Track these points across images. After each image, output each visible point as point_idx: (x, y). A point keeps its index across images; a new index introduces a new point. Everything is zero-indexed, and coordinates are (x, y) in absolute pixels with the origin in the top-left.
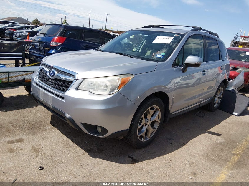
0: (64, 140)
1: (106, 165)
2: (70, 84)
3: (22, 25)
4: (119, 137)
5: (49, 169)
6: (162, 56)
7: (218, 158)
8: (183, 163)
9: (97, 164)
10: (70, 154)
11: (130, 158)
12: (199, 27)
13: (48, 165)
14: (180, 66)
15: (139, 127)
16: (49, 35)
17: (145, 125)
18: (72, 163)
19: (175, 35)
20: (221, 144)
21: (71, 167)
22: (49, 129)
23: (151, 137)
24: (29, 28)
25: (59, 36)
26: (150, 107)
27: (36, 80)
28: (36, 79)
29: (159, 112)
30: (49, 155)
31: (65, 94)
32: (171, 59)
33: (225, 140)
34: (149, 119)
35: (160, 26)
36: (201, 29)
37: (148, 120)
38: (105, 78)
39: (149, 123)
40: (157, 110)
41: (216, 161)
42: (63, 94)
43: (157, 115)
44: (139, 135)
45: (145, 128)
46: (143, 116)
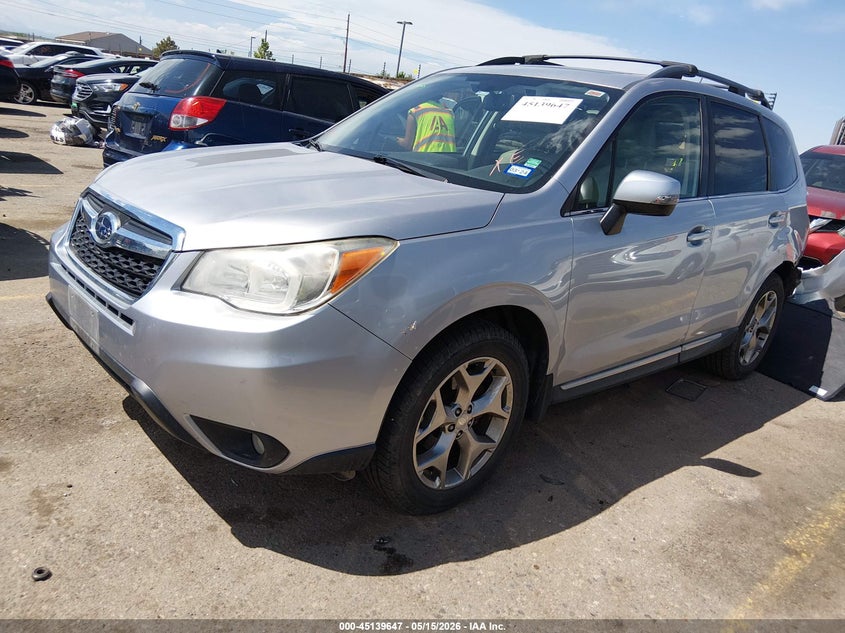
0: (155, 471)
1: (285, 575)
2: (155, 268)
3: (109, 58)
4: (343, 473)
5: (68, 580)
6: (529, 171)
7: (722, 563)
8: (580, 577)
9: (252, 569)
10: (161, 526)
11: (385, 549)
12: (687, 66)
13: (71, 562)
14: (597, 212)
15: (419, 436)
16: (168, 93)
17: (447, 427)
18: (159, 559)
19: (590, 93)
20: (747, 507)
21: (152, 575)
22: (112, 427)
23: (474, 471)
24: (130, 70)
25: (199, 94)
26: (467, 364)
27: (60, 249)
28: (61, 244)
29: (505, 381)
30: (84, 524)
31: (133, 306)
32: (559, 183)
33: (762, 492)
34: (465, 408)
35: (550, 61)
36: (694, 72)
37: (460, 409)
38: (280, 249)
39: (463, 421)
40: (496, 371)
41: (713, 576)
42: (129, 306)
43: (496, 392)
44: (419, 464)
45: (446, 442)
46: (437, 396)
